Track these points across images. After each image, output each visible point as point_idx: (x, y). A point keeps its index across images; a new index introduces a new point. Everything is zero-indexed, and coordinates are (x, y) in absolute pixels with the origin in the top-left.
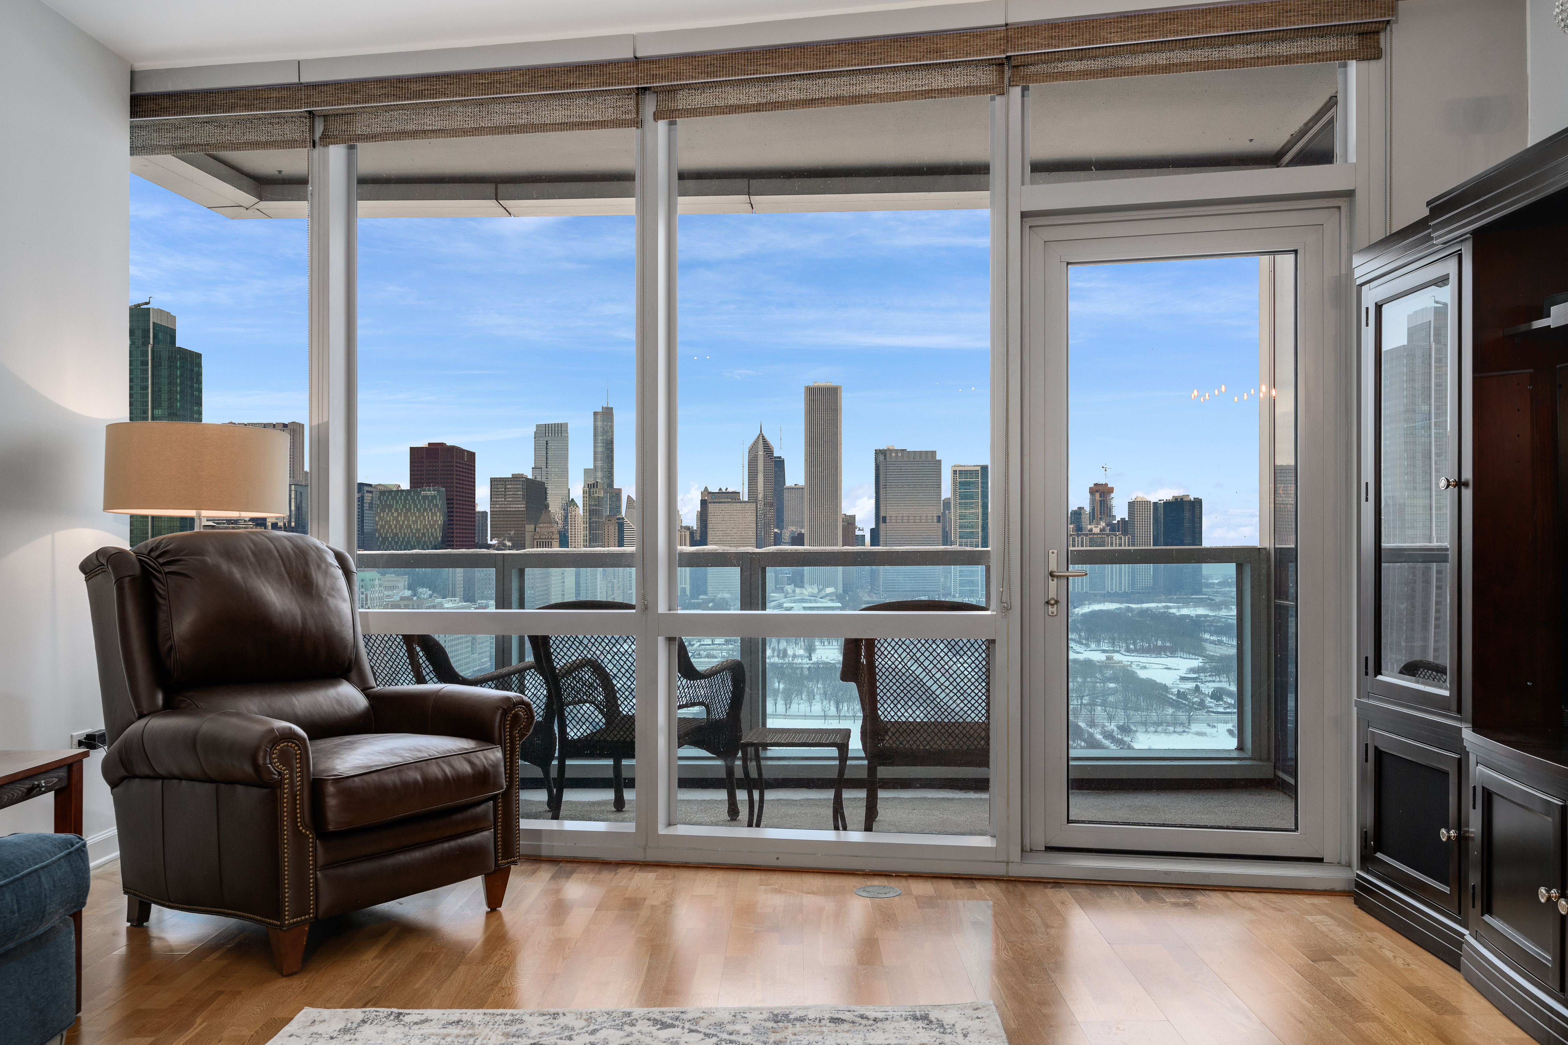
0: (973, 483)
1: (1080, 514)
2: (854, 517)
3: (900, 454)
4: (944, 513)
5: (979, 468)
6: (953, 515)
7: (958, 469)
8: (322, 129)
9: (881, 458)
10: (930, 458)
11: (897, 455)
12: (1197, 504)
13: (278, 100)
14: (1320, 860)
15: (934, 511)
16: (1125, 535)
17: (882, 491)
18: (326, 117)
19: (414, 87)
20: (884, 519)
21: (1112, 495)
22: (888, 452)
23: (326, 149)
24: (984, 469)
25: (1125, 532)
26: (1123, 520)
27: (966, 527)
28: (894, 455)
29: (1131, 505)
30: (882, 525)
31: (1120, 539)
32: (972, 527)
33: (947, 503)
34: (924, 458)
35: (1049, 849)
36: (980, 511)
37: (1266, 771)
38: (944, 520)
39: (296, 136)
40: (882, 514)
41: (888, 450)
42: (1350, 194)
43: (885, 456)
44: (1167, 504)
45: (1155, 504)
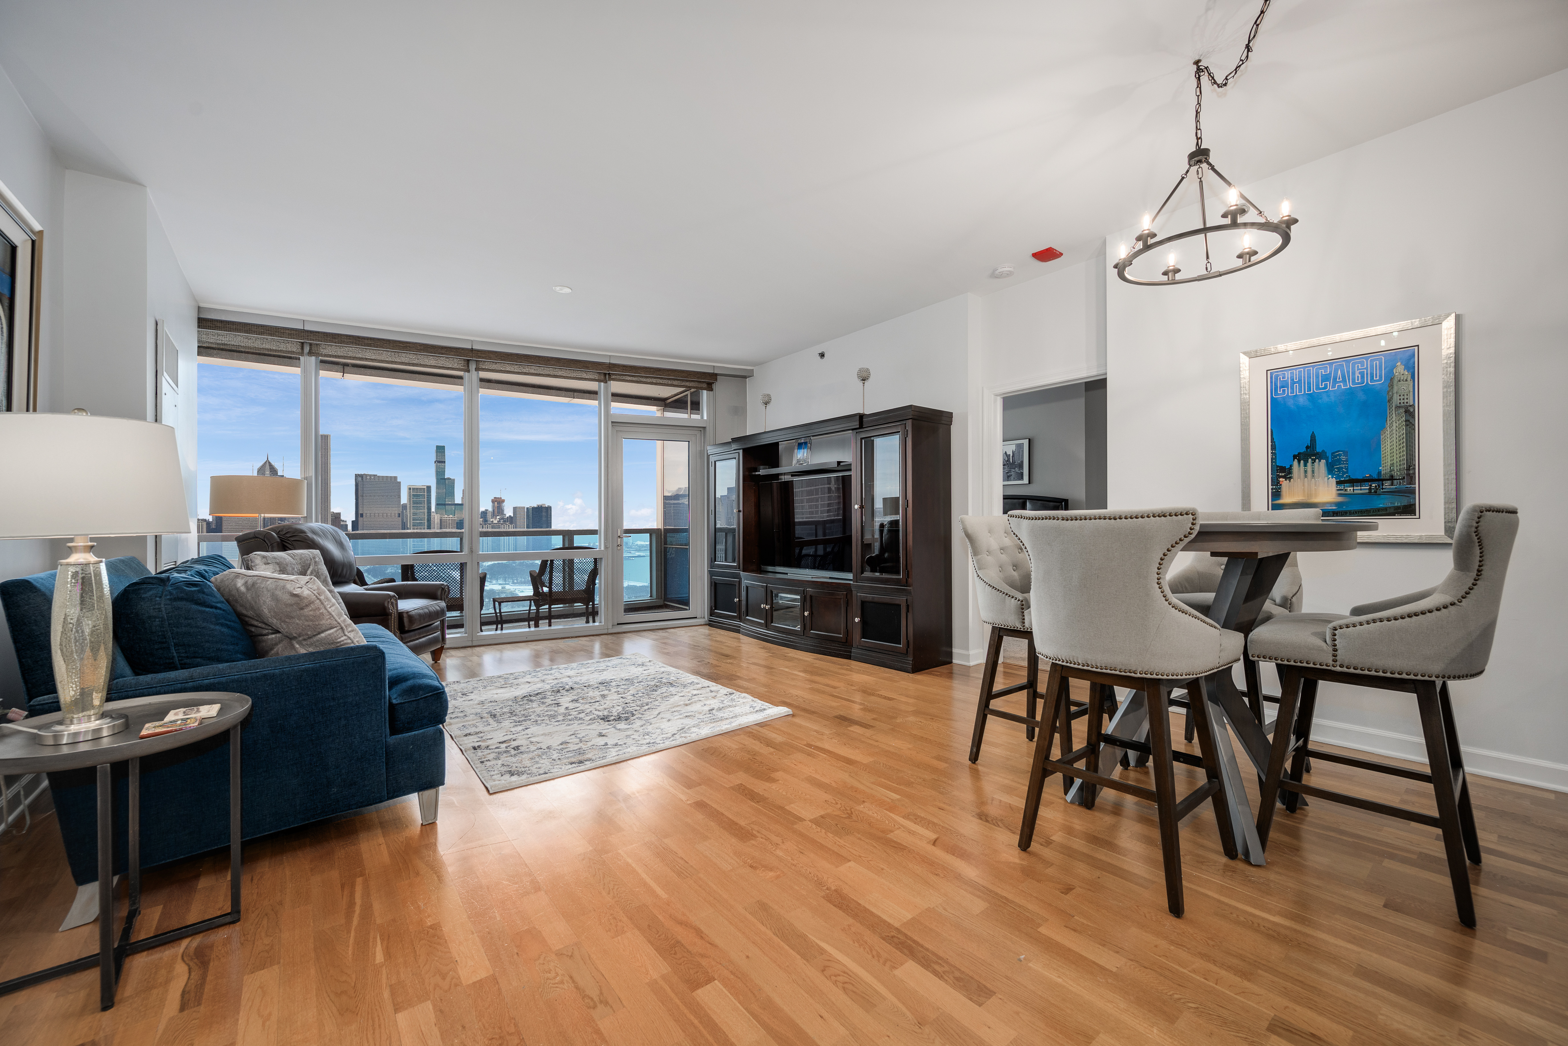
0: (421, 495)
1: (486, 513)
2: (339, 514)
3: (372, 477)
4: (402, 512)
5: (425, 487)
6: (409, 513)
7: (412, 487)
8: (308, 349)
9: (360, 479)
10: (393, 480)
11: (370, 477)
12: (548, 509)
13: (290, 334)
14: (696, 618)
15: (396, 511)
16: (511, 524)
17: (360, 498)
18: (311, 345)
19: (366, 341)
20: (362, 515)
21: (504, 503)
22: (364, 476)
23: (311, 358)
24: (429, 488)
25: (511, 523)
26: (510, 516)
27: (416, 520)
28: (368, 477)
29: (515, 509)
30: (360, 519)
31: (509, 526)
32: (421, 520)
33: (404, 507)
34: (389, 480)
35: (618, 624)
36: (426, 511)
37: (661, 602)
38: (403, 516)
39: (294, 350)
40: (360, 512)
41: (365, 474)
42: (704, 428)
43: (362, 478)
44: (533, 508)
45: (527, 508)
